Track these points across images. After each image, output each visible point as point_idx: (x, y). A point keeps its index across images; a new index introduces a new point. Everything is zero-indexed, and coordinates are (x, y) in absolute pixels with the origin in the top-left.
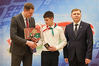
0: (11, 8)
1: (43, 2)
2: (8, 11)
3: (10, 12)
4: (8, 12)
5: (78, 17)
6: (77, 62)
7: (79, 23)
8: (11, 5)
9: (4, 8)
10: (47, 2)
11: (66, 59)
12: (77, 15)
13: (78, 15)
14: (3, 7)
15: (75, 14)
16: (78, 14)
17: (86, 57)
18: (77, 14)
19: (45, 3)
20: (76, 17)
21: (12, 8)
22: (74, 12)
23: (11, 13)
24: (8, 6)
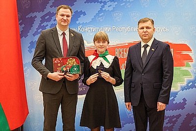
0: (46, 18)
1: (103, 7)
2: (42, 22)
3: (45, 24)
4: (42, 25)
5: (147, 33)
6: (146, 108)
7: (150, 43)
8: (46, 11)
9: (36, 17)
10: (109, 7)
11: (127, 104)
12: (145, 30)
13: (148, 30)
14: (33, 15)
15: (143, 28)
16: (147, 28)
17: (160, 99)
18: (145, 28)
19: (106, 8)
20: (144, 33)
21: (48, 16)
22: (141, 25)
23: (47, 25)
24: (42, 14)
